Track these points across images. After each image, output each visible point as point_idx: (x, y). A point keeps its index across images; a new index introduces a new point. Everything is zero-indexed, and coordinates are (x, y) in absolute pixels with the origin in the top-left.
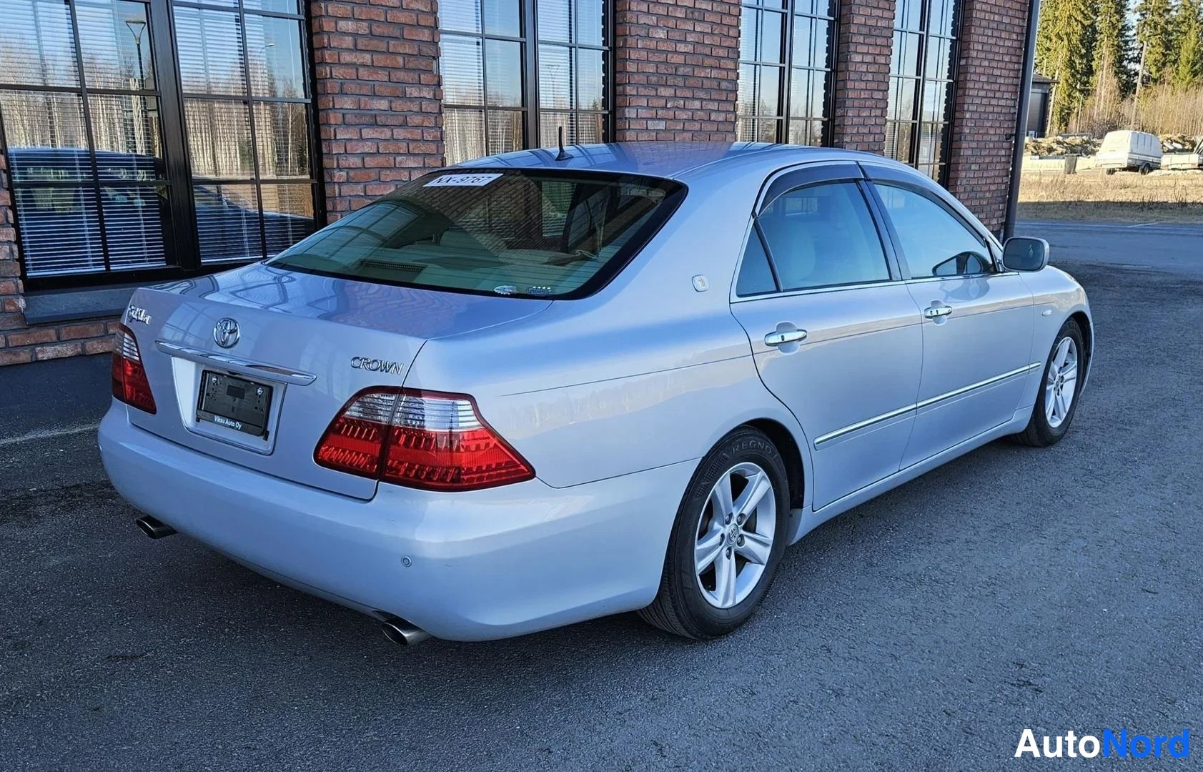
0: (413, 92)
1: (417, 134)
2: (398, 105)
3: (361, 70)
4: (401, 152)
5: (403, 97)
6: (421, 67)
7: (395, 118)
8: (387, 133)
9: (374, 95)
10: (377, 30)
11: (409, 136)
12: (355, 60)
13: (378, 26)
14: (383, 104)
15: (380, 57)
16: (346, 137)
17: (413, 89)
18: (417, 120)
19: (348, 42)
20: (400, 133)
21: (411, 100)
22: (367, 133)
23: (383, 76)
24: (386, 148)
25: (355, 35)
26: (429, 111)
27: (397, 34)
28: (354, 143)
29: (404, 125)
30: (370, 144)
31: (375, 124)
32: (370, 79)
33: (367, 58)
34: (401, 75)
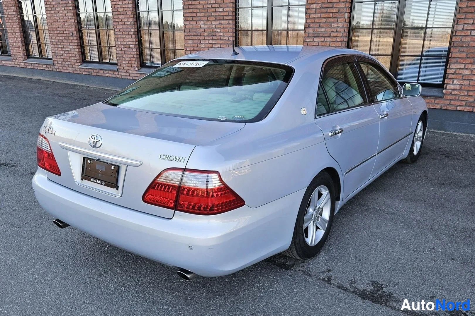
0: (335, 25)
1: (334, 39)
2: (328, 30)
3: (316, 20)
4: (327, 45)
5: (331, 27)
6: (339, 16)
7: (326, 34)
8: (323, 39)
9: (320, 27)
10: (324, 6)
11: (331, 40)
12: (315, 16)
13: (324, 5)
14: (323, 30)
15: (324, 14)
16: (309, 40)
17: (335, 24)
18: (335, 34)
19: (313, 11)
20: (327, 39)
21: (334, 27)
22: (316, 39)
23: (324, 20)
24: (321, 44)
25: (316, 9)
26: (340, 31)
27: (331, 6)
28: (311, 42)
29: (330, 36)
30: (316, 42)
31: (318, 36)
32: (319, 22)
33: (319, 15)
34: (331, 20)
